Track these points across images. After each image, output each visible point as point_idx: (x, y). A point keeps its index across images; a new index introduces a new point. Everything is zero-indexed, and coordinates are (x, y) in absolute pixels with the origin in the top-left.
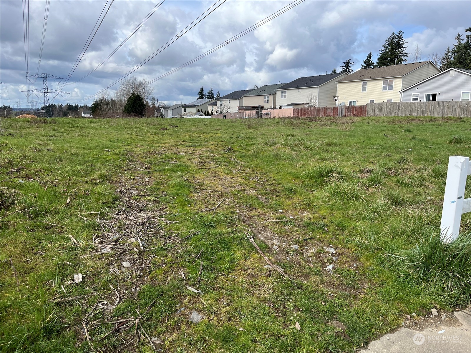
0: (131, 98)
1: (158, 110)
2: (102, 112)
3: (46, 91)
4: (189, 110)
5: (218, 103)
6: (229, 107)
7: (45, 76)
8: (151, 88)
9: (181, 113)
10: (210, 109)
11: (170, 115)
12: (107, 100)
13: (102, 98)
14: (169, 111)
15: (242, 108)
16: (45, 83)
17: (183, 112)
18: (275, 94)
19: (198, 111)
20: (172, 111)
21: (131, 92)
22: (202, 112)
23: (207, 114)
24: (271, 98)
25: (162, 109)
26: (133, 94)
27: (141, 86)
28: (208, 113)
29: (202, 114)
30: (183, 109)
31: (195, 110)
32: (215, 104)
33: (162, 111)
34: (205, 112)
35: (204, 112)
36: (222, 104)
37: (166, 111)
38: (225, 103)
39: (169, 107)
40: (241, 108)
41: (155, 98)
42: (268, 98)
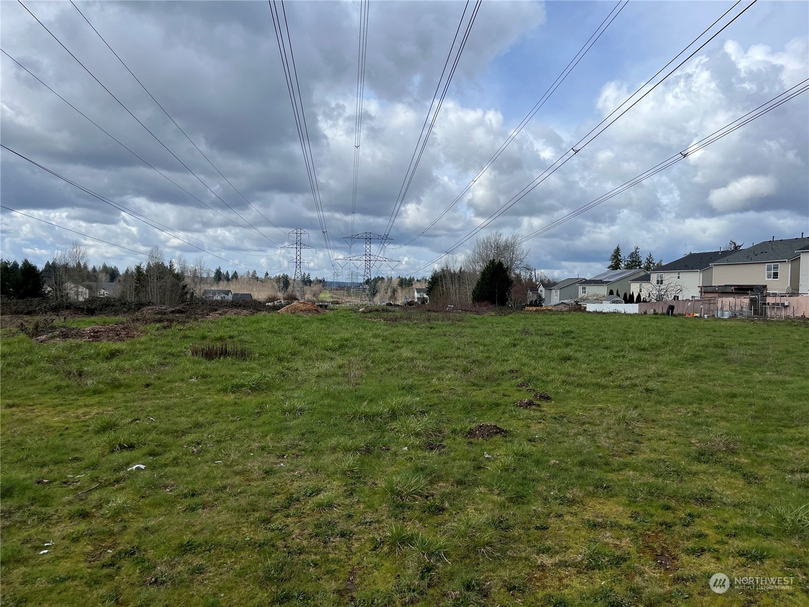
0: (487, 268)
1: (534, 288)
2: (443, 290)
3: (368, 258)
4: (591, 290)
5: (654, 277)
6: (679, 287)
7: (368, 236)
8: (525, 251)
9: (577, 297)
10: (635, 289)
11: (554, 298)
12: (452, 271)
13: (445, 269)
14: (553, 291)
15: (709, 289)
16: (368, 247)
17: (581, 294)
18: (796, 260)
19: (611, 293)
20: (559, 291)
21: (491, 258)
22: (618, 295)
23: (629, 299)
24: (785, 270)
25: (541, 288)
26: (492, 262)
27: (508, 247)
28: (632, 296)
29: (618, 299)
30: (580, 288)
31: (603, 290)
32: (647, 279)
33: (541, 291)
34: (625, 295)
35: (622, 296)
36: (662, 281)
37: (548, 291)
38: (670, 278)
39: (555, 284)
40: (707, 290)
41: (531, 267)
42: (776, 268)
